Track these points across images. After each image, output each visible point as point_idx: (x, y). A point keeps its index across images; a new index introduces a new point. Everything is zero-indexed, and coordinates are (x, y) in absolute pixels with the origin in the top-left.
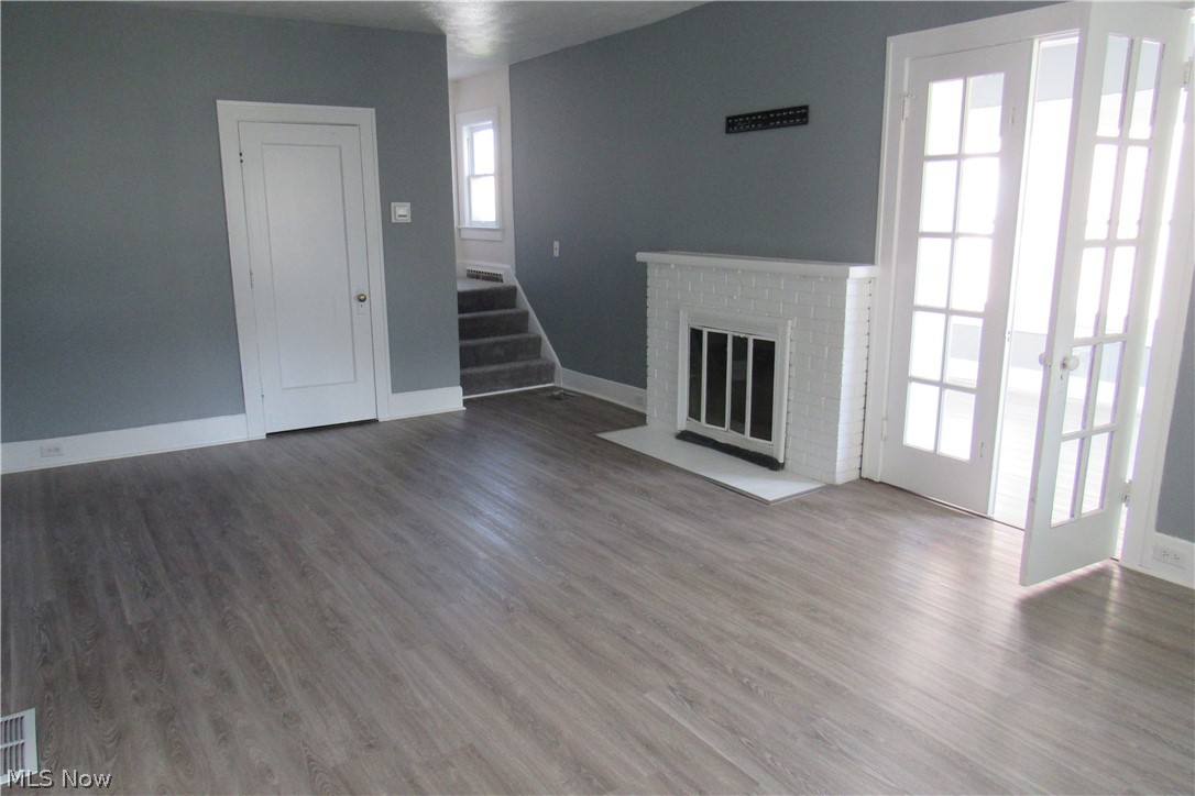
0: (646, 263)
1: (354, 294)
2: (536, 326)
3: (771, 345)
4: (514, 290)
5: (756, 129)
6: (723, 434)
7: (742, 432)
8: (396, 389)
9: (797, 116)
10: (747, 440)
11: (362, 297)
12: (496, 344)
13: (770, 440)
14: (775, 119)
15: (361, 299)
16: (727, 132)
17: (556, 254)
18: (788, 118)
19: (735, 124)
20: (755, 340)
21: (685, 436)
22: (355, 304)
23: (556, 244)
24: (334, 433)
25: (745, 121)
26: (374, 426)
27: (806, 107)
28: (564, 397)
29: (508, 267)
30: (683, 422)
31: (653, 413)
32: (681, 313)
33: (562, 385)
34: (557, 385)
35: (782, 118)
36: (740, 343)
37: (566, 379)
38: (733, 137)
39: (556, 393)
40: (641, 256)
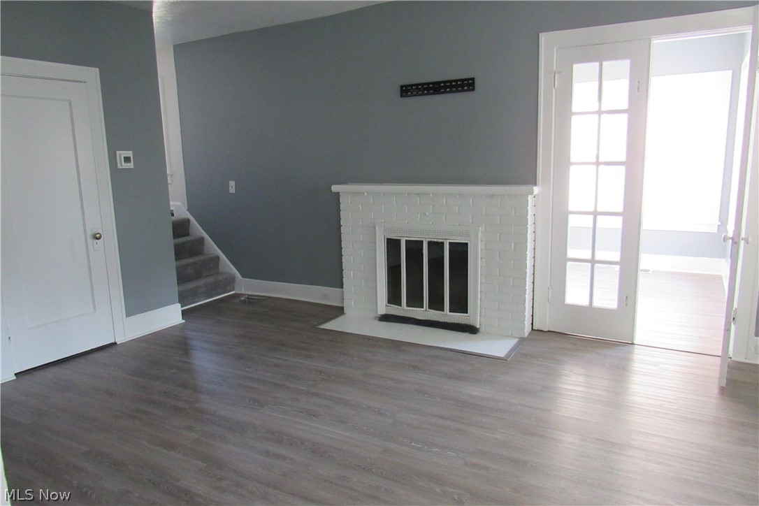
0: (339, 193)
1: (89, 233)
2: (212, 247)
3: (464, 247)
4: (188, 221)
5: (429, 94)
6: (424, 313)
7: (442, 309)
8: (129, 313)
9: (467, 85)
10: (447, 315)
11: (98, 236)
12: (188, 265)
13: (467, 313)
14: (445, 87)
15: (97, 237)
16: (402, 96)
17: (232, 190)
18: (457, 86)
19: (406, 91)
20: (450, 243)
21: (386, 318)
22: (90, 240)
23: (232, 184)
24: (82, 361)
25: (418, 88)
26: (112, 350)
27: (473, 79)
28: (251, 300)
29: (179, 203)
30: (383, 307)
31: (350, 304)
32: (377, 228)
33: (243, 292)
34: (239, 292)
35: (451, 87)
36: (436, 247)
37: (247, 287)
38: (407, 100)
39: (243, 299)
40: (335, 188)
